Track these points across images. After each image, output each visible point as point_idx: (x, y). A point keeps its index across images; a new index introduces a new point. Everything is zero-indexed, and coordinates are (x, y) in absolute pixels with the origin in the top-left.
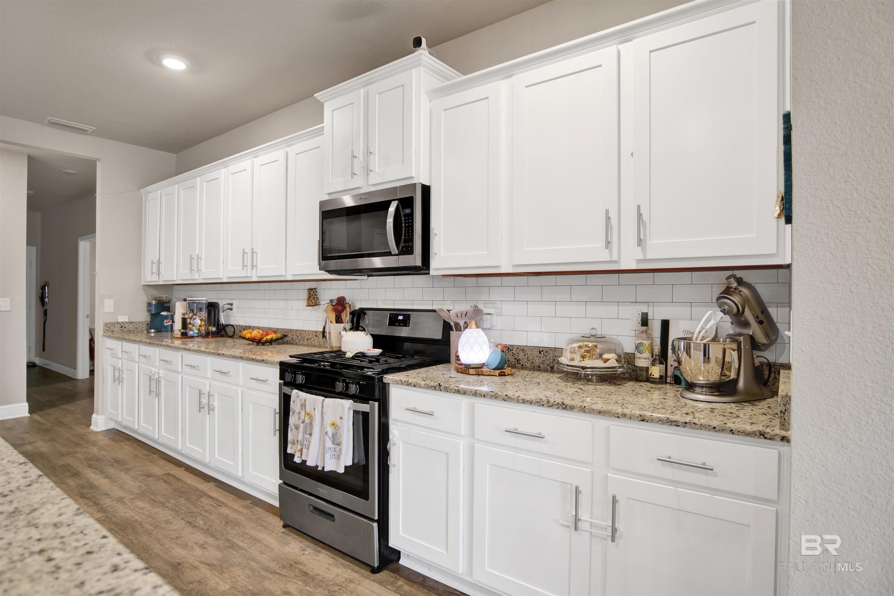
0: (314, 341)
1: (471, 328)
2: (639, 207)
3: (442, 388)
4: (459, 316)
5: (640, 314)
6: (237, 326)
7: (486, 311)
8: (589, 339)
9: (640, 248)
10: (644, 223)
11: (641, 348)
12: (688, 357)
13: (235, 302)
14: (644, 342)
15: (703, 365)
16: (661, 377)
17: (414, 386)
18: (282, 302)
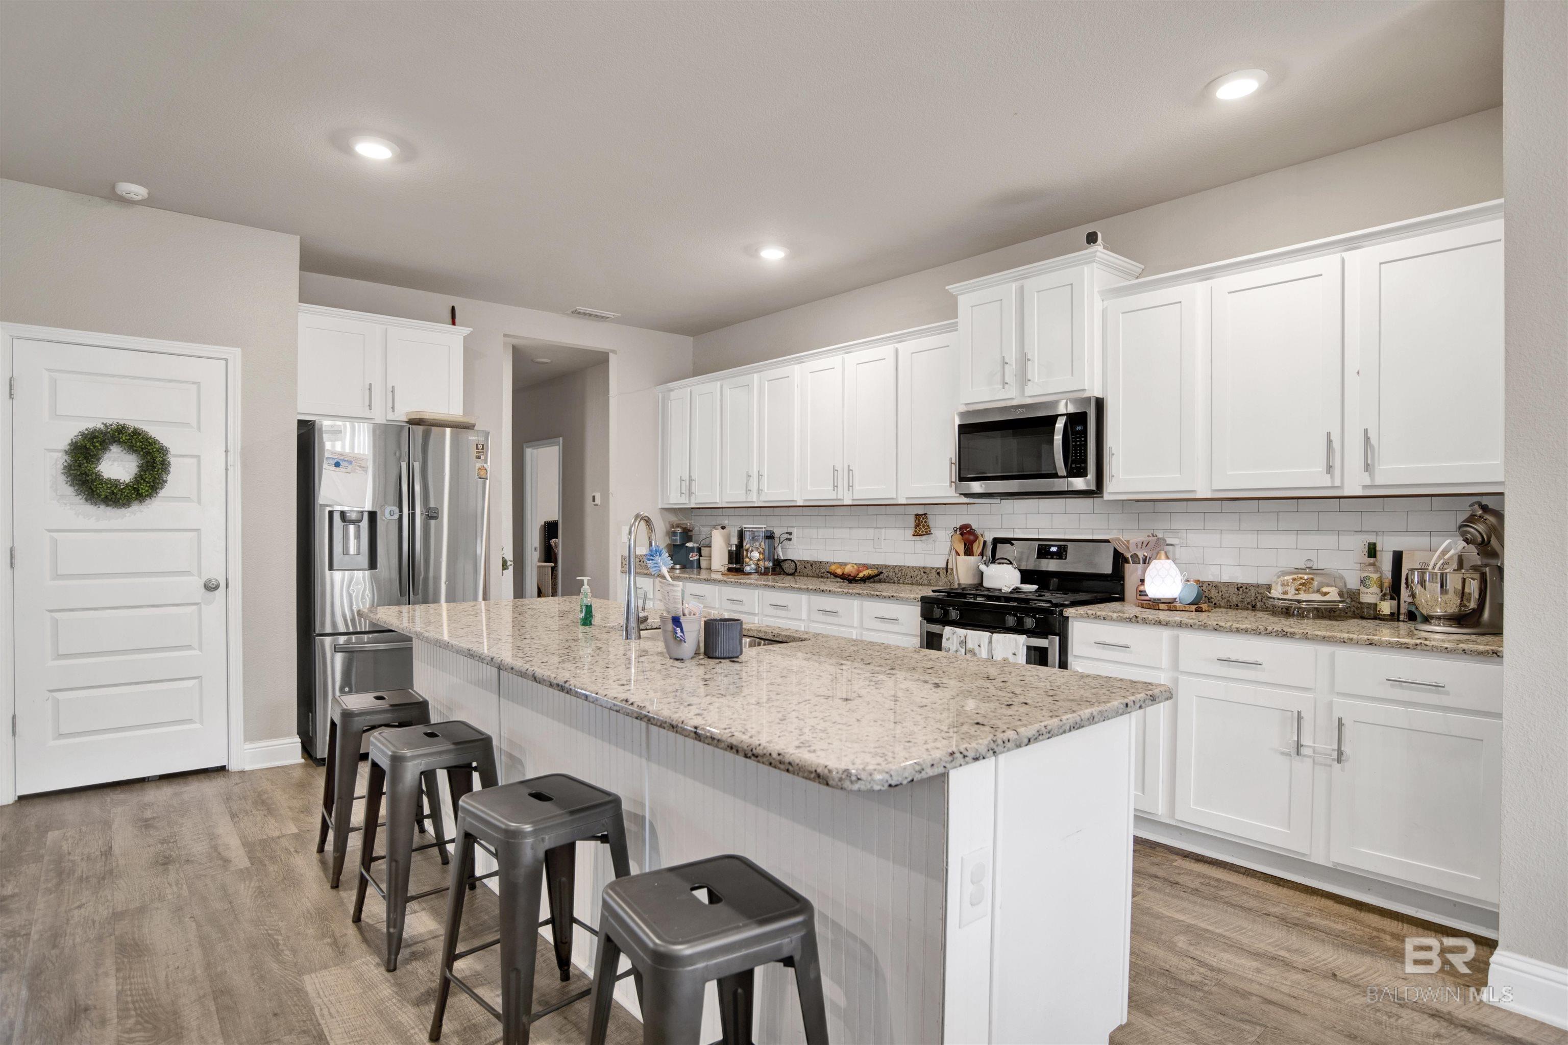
0: (921, 579)
1: (1159, 559)
2: (1366, 431)
3: (1139, 619)
4: (1139, 546)
5: (1367, 545)
6: (800, 561)
7: (1169, 541)
8: (1303, 571)
9: (1367, 474)
10: (1372, 447)
11: (1368, 582)
12: (1423, 590)
13: (795, 531)
14: (1371, 575)
15: (1439, 596)
16: (1392, 614)
17: (1104, 619)
18: (871, 531)
